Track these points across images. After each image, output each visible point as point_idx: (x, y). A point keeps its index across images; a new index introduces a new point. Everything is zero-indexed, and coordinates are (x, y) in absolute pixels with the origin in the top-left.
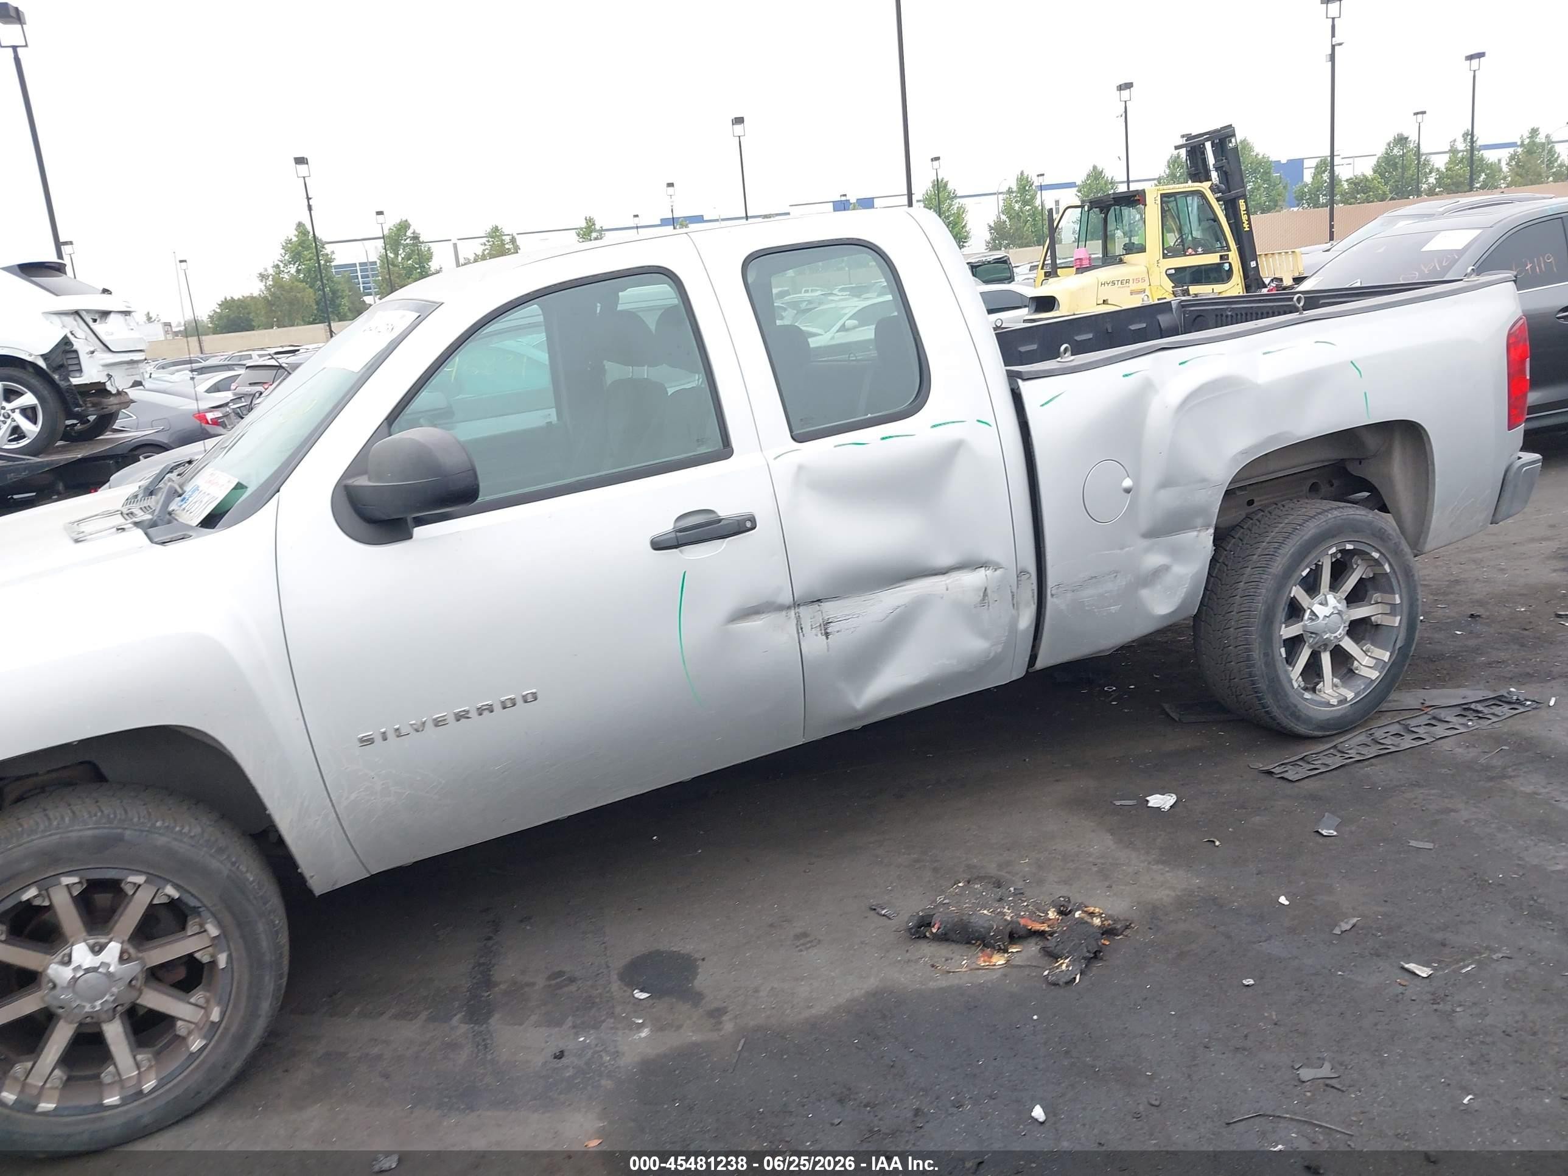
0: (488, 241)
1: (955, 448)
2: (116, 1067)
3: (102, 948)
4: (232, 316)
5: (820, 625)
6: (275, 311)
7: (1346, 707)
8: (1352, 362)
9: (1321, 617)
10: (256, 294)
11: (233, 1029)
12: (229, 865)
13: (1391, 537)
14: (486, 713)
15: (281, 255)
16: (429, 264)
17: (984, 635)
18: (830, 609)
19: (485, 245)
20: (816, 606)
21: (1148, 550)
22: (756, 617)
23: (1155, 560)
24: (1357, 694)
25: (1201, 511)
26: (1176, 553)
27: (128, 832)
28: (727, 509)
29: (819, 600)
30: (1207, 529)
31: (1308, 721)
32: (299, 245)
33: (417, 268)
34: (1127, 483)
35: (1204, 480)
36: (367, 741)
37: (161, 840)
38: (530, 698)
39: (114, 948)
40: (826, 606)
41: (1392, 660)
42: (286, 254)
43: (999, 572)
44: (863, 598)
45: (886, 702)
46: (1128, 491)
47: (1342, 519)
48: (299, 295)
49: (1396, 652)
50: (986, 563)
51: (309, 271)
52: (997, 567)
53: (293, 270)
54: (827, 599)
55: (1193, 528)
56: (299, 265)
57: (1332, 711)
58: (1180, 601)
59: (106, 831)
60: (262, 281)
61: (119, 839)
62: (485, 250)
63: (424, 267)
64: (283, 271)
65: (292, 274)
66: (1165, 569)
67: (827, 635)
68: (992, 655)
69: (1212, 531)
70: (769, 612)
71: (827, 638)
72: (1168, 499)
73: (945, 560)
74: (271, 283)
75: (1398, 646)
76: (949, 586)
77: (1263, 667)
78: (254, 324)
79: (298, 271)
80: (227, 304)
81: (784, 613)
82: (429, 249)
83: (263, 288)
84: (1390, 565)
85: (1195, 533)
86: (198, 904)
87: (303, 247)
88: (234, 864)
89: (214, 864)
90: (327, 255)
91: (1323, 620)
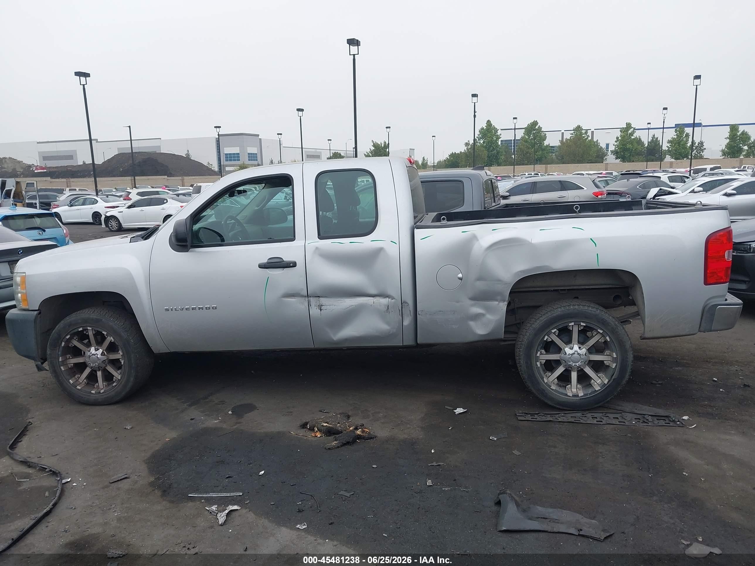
0: (574, 133)
1: (380, 250)
2: (98, 384)
3: (98, 350)
4: (454, 161)
5: (319, 306)
6: (469, 160)
7: (577, 399)
8: (591, 239)
9: (567, 354)
10: (463, 151)
11: (123, 383)
12: (127, 336)
13: (610, 324)
14: (201, 309)
15: (478, 135)
16: (544, 142)
17: (388, 323)
18: (323, 301)
19: (572, 134)
20: (318, 298)
21: (472, 305)
22: (293, 298)
23: (476, 310)
24: (585, 395)
25: (500, 294)
26: (489, 310)
27: (103, 319)
28: (287, 258)
29: (318, 297)
30: (504, 302)
31: (552, 399)
32: (487, 131)
33: (538, 144)
34: (460, 275)
35: (499, 280)
36: (167, 310)
37: (111, 324)
38: (214, 308)
39: (101, 351)
40: (321, 299)
41: (609, 384)
42: (480, 134)
43: (393, 300)
44: (338, 299)
45: (346, 340)
46: (461, 279)
47: (578, 310)
48: (480, 153)
49: (612, 380)
50: (389, 295)
51: (489, 142)
52: (393, 298)
53: (482, 142)
54: (322, 297)
55: (497, 300)
56: (485, 140)
57: (567, 398)
58: (490, 330)
59: (99, 317)
60: (466, 146)
61: (102, 320)
62: (572, 137)
63: (541, 143)
64: (478, 142)
65: (481, 144)
66: (482, 315)
67: (321, 310)
68: (391, 332)
69: (506, 303)
70: (298, 297)
71: (321, 311)
72: (481, 285)
73: (373, 291)
74: (470, 147)
75: (613, 378)
76: (375, 302)
77: (525, 367)
78: (459, 165)
79: (484, 142)
80: (453, 155)
81: (304, 298)
82: (545, 135)
83: (466, 149)
84: (610, 337)
85: (498, 303)
86: (118, 344)
87: (488, 132)
88: (128, 336)
89: (123, 334)
90: (498, 135)
91: (568, 355)
